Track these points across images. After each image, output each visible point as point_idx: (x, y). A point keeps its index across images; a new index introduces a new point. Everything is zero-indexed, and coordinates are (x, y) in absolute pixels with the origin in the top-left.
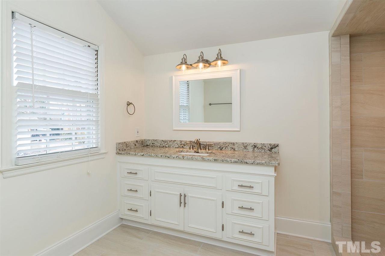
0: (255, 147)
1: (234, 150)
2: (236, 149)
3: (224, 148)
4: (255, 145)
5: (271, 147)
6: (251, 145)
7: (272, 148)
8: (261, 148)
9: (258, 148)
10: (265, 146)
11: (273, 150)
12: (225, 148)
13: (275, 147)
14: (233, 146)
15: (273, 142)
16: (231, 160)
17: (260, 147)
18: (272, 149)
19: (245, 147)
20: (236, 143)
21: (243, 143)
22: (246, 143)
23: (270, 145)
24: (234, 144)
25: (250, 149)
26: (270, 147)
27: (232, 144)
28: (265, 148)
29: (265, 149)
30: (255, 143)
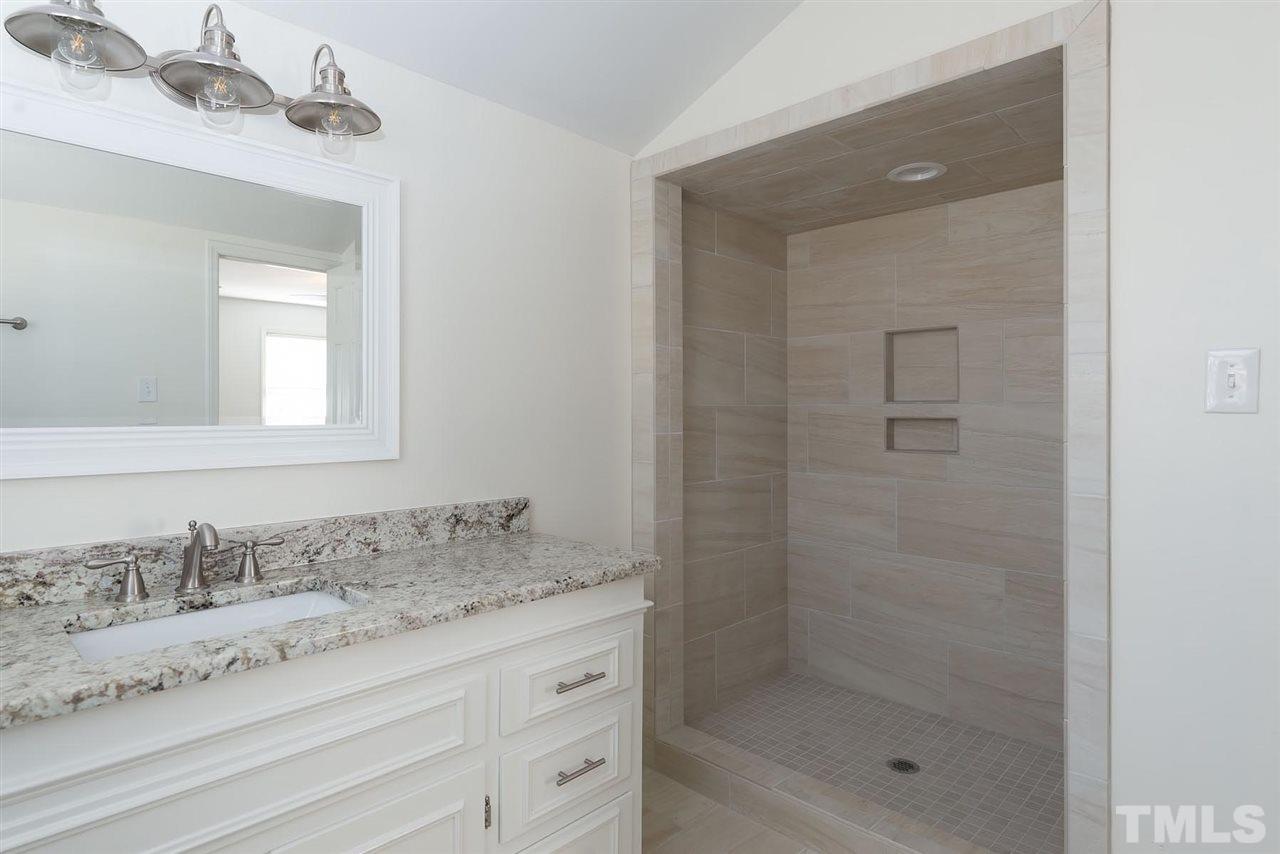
0: (458, 521)
1: (374, 550)
2: (385, 546)
3: (327, 550)
4: (457, 512)
5: (509, 512)
6: (443, 517)
7: (510, 517)
8: (479, 522)
9: (466, 522)
10: (491, 514)
11: (514, 521)
12: (334, 550)
13: (520, 512)
14: (369, 534)
15: (512, 494)
16: (532, 592)
17: (474, 518)
18: (511, 519)
19: (422, 529)
20: (385, 514)
21: (413, 514)
22: (426, 510)
23: (506, 504)
24: (372, 523)
25: (440, 533)
26: (505, 515)
27: (363, 523)
28: (490, 520)
29: (489, 524)
30: (456, 508)
